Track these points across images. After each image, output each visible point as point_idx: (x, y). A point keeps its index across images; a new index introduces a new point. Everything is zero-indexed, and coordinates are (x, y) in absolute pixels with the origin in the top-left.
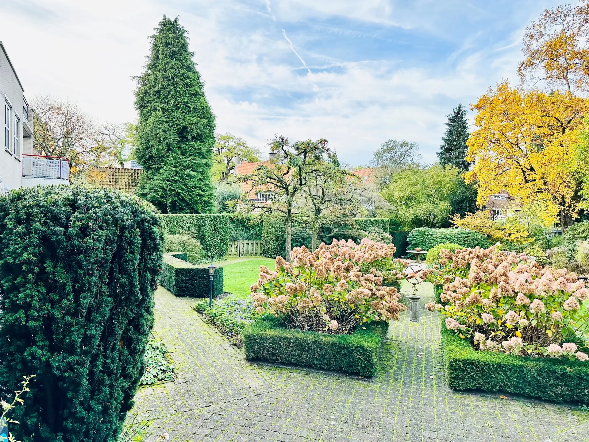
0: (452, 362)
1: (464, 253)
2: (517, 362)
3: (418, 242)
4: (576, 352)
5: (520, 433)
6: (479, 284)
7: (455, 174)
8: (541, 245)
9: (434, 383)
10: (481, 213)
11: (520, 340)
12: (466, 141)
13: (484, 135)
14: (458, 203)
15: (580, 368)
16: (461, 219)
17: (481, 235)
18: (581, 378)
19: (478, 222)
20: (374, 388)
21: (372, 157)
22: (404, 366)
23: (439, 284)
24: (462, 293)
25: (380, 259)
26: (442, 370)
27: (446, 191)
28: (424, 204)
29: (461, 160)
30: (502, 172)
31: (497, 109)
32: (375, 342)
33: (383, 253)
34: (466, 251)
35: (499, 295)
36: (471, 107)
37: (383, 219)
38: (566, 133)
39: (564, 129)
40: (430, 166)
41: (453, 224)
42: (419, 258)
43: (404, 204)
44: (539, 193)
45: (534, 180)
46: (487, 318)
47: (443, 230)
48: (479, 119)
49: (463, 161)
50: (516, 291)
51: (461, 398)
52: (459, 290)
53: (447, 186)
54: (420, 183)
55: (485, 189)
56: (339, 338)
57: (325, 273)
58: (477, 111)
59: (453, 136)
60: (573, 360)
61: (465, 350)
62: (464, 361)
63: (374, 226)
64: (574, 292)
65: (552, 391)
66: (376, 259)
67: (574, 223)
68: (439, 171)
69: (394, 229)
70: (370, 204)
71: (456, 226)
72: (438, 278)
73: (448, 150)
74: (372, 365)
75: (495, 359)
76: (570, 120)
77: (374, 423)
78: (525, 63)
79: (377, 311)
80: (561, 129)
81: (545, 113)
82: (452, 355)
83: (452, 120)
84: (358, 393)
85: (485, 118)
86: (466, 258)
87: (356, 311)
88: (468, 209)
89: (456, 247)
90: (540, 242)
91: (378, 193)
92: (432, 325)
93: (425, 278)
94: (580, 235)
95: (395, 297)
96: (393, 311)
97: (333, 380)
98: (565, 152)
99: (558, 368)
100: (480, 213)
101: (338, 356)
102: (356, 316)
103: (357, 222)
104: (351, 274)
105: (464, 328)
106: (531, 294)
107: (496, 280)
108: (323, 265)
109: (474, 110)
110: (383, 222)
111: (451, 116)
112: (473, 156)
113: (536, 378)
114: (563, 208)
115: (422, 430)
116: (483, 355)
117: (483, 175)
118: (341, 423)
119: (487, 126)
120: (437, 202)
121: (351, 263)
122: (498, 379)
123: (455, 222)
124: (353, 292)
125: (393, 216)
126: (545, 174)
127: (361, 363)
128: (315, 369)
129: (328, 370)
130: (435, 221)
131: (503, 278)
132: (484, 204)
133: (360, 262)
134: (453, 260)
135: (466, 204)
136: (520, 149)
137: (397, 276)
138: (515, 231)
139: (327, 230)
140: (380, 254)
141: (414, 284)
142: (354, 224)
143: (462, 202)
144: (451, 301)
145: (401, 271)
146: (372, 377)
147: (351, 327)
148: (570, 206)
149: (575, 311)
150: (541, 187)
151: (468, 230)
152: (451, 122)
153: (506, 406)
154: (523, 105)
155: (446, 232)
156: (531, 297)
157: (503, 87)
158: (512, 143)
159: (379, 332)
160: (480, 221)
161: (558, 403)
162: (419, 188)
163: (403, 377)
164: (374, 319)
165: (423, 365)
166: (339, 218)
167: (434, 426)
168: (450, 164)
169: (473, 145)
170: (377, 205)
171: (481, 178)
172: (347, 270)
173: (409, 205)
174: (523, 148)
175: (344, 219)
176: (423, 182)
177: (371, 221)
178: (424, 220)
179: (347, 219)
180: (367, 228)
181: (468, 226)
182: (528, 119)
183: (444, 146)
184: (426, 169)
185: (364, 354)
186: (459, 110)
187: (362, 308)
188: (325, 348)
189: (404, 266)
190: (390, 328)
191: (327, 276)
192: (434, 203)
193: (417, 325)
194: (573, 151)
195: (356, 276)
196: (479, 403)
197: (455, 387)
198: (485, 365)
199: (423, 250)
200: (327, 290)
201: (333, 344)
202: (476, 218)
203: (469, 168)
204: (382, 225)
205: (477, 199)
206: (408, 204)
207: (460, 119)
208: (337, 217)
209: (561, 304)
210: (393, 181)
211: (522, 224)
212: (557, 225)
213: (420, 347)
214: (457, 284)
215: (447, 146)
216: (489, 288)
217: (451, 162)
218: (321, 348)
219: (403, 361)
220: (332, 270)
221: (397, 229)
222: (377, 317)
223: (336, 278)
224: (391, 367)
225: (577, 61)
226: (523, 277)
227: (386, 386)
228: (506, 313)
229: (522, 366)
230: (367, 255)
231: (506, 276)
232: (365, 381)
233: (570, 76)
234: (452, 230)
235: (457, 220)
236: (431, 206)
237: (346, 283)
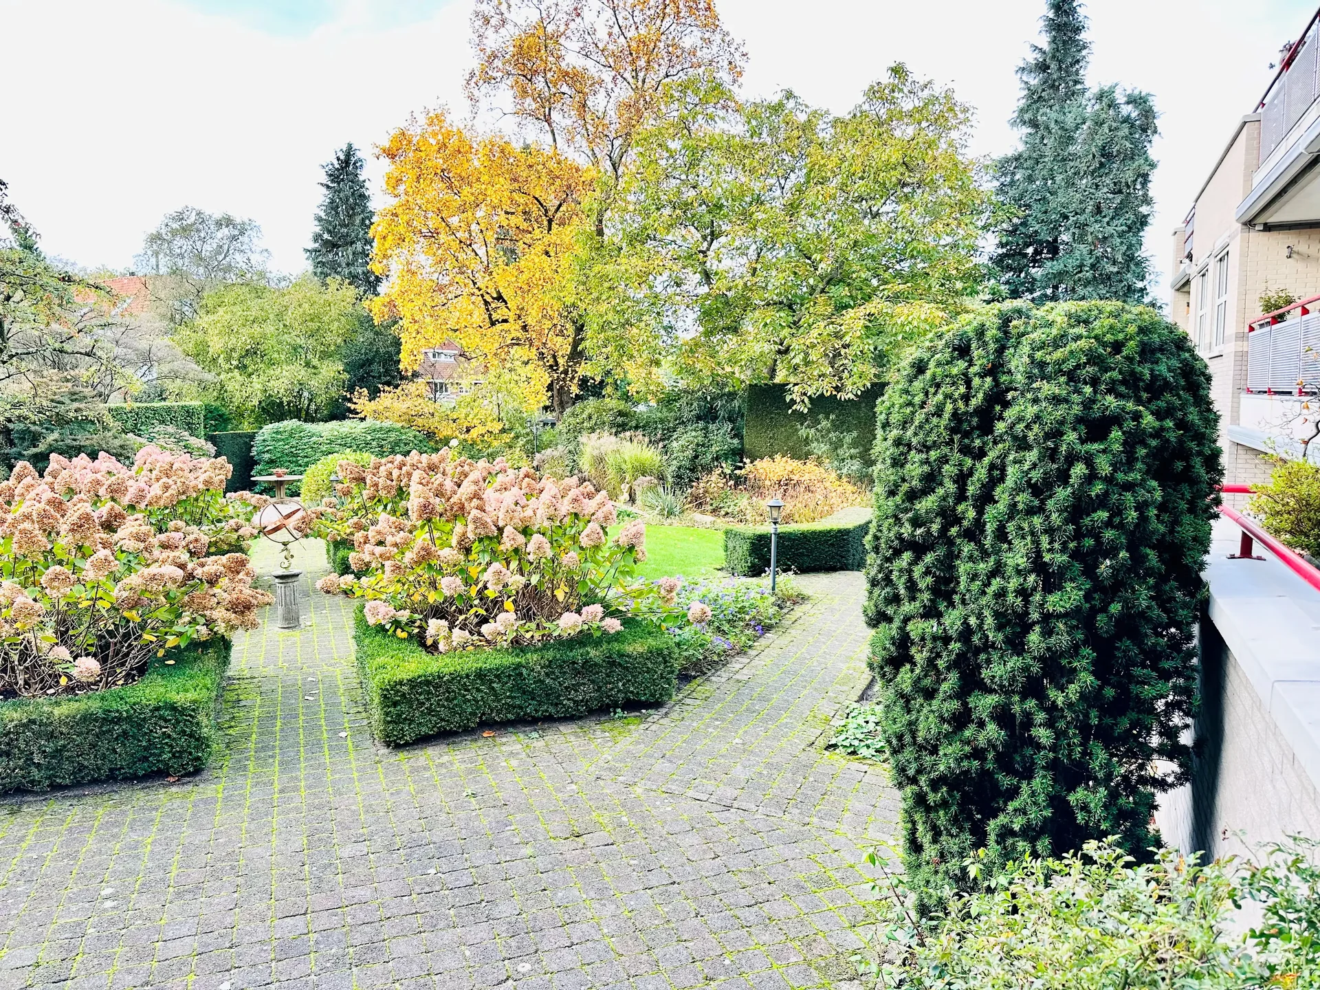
0: (387, 690)
1: (390, 465)
2: (510, 660)
3: (279, 455)
4: (602, 619)
5: (525, 790)
6: (429, 520)
7: (349, 300)
8: (524, 446)
9: (350, 744)
10: (411, 387)
11: (512, 616)
12: (369, 227)
13: (406, 218)
14: (362, 366)
15: (610, 647)
16: (370, 401)
17: (414, 433)
18: (613, 664)
19: (407, 406)
20: (209, 794)
21: (140, 245)
22: (277, 728)
23: (339, 538)
24: (396, 545)
25: (194, 495)
26: (364, 714)
27: (333, 338)
28: (284, 367)
29: (360, 270)
30: (445, 301)
31: (430, 164)
32: (205, 686)
33: (201, 479)
34: (392, 462)
35: (471, 536)
36: (377, 151)
37: (187, 404)
38: (554, 231)
39: (550, 221)
40: (291, 278)
41: (355, 412)
42: (283, 492)
43: (237, 367)
44: (515, 347)
45: (505, 321)
46: (450, 585)
47: (334, 424)
48: (394, 181)
49: (363, 273)
50: (501, 524)
51: (409, 759)
52: (390, 540)
53: (334, 328)
54: (271, 316)
55: (414, 335)
56: (103, 699)
57: (43, 539)
58: (388, 161)
59: (337, 213)
60: (598, 634)
61: (410, 660)
62: (412, 682)
63: (163, 422)
64: (593, 514)
65: (569, 699)
66: (184, 497)
67: (574, 404)
68: (313, 292)
69: (216, 428)
70: (145, 368)
71: (362, 415)
72: (336, 526)
73: (332, 246)
74: (202, 742)
75: (470, 663)
76: (560, 205)
77: (222, 869)
78: (477, 74)
79: (202, 616)
80: (546, 223)
81: (516, 185)
82: (385, 676)
83: (335, 176)
84: (169, 816)
85: (404, 179)
86: (395, 476)
87: (143, 627)
88: (384, 379)
89: (369, 458)
90: (521, 442)
91: (167, 340)
92: (331, 627)
93: (306, 529)
94: (585, 424)
95: (245, 577)
96: (242, 608)
97: (96, 806)
98: (554, 268)
99: (577, 654)
100: (409, 387)
101: (104, 745)
102: (145, 636)
103: (116, 413)
104: (121, 533)
105: (404, 616)
106: (527, 527)
107: (462, 508)
108: (35, 518)
109: (381, 158)
110: (189, 412)
111: (331, 167)
112: (385, 261)
113: (542, 682)
114: (555, 375)
115: (336, 847)
116: (448, 660)
117: (410, 305)
118: (133, 896)
119: (410, 199)
120: (315, 362)
121: (118, 509)
122: (477, 702)
123: (358, 408)
124: (134, 580)
125: (210, 398)
126: (523, 308)
127: (171, 746)
128: (36, 794)
129: (77, 784)
130: (313, 407)
131: (475, 502)
132: (416, 368)
133: (143, 506)
134: (368, 481)
135: (377, 368)
136: (477, 255)
137: (241, 532)
138: (476, 422)
139: (23, 439)
140: (192, 484)
141: (285, 544)
142: (108, 419)
143: (369, 362)
144: (373, 565)
145: (248, 520)
146: (203, 769)
147: (132, 669)
148: (566, 372)
149: (597, 547)
150: (519, 335)
151: (387, 424)
152: (332, 181)
153: (496, 749)
154: (476, 163)
155: (341, 430)
156: (526, 532)
157: (437, 119)
158: (461, 242)
159: (210, 661)
160: (409, 403)
161: (580, 718)
162: (270, 329)
163: (277, 751)
164: (195, 636)
165: (323, 715)
166: (58, 402)
167: (361, 831)
168: (338, 277)
169: (384, 237)
170: (165, 368)
171: (405, 310)
172: (109, 526)
173: (250, 370)
174: (481, 252)
175: (76, 405)
176: (280, 316)
177: (155, 411)
178: (289, 404)
179: (82, 406)
180: (142, 428)
181: (387, 414)
182: (488, 193)
183: (320, 235)
184: (283, 284)
185: (178, 722)
186: (349, 154)
187: (163, 614)
188: (62, 733)
189: (255, 507)
190: (234, 654)
191: (49, 547)
192: (308, 364)
193: (296, 635)
194: (567, 266)
195: (138, 538)
196: (445, 759)
197: (395, 741)
198: (453, 679)
199: (291, 473)
200: (56, 584)
201: (87, 718)
202: (401, 398)
203: (378, 289)
204: (187, 419)
205: (401, 356)
206: (245, 367)
207: (351, 177)
208: (52, 401)
209: (574, 539)
210: (203, 311)
211: (487, 408)
212: (546, 408)
213: (310, 679)
214: (385, 528)
215: (326, 236)
216: (449, 526)
217: (338, 273)
218: (51, 736)
219: (275, 718)
220: (64, 528)
221: (225, 429)
222: (204, 630)
223: (80, 548)
224: (246, 736)
225: (565, 89)
226: (509, 497)
227: (240, 781)
228: (485, 570)
229: (519, 665)
230: (156, 489)
231: (480, 499)
232: (183, 784)
233: (555, 116)
234: (353, 425)
235: (361, 402)
236: (303, 372)
237: (112, 558)
